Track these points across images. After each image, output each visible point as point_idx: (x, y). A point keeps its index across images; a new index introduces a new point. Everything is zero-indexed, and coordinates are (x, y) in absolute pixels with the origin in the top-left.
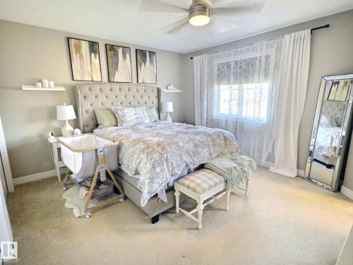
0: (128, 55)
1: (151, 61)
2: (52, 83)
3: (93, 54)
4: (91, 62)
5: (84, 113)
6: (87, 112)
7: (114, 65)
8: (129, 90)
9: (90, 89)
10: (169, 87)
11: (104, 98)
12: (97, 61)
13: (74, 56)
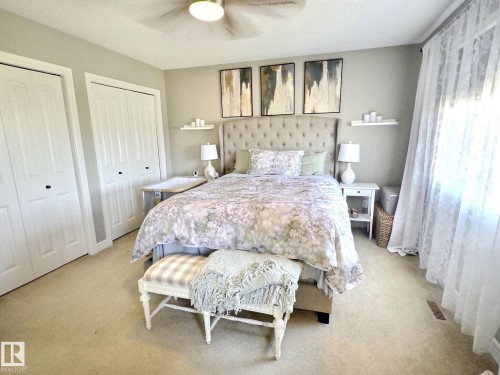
0: (290, 75)
1: (331, 75)
2: (203, 122)
3: (244, 84)
4: (241, 93)
5: (227, 154)
6: (230, 153)
7: (270, 92)
8: (284, 125)
9: (234, 127)
10: (367, 117)
11: (250, 136)
12: (249, 91)
13: (225, 90)
